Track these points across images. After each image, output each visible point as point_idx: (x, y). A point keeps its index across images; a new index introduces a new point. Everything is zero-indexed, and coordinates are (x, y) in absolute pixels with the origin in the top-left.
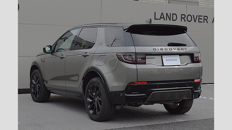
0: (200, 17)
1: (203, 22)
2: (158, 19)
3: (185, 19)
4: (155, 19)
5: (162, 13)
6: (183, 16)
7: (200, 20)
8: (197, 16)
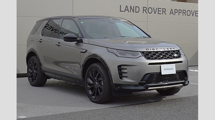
0: (159, 10)
1: (162, 14)
2: (123, 11)
3: (147, 11)
4: (121, 11)
5: (127, 6)
6: (145, 9)
7: (159, 12)
8: (157, 8)
